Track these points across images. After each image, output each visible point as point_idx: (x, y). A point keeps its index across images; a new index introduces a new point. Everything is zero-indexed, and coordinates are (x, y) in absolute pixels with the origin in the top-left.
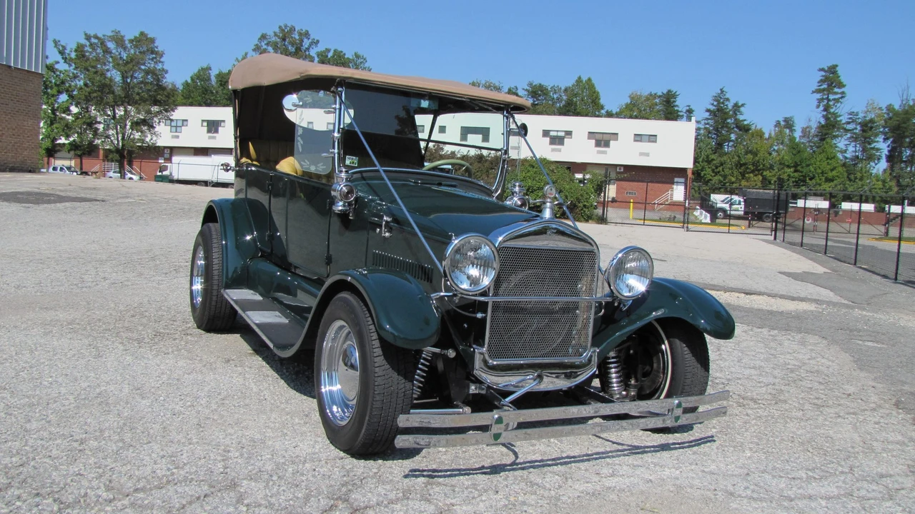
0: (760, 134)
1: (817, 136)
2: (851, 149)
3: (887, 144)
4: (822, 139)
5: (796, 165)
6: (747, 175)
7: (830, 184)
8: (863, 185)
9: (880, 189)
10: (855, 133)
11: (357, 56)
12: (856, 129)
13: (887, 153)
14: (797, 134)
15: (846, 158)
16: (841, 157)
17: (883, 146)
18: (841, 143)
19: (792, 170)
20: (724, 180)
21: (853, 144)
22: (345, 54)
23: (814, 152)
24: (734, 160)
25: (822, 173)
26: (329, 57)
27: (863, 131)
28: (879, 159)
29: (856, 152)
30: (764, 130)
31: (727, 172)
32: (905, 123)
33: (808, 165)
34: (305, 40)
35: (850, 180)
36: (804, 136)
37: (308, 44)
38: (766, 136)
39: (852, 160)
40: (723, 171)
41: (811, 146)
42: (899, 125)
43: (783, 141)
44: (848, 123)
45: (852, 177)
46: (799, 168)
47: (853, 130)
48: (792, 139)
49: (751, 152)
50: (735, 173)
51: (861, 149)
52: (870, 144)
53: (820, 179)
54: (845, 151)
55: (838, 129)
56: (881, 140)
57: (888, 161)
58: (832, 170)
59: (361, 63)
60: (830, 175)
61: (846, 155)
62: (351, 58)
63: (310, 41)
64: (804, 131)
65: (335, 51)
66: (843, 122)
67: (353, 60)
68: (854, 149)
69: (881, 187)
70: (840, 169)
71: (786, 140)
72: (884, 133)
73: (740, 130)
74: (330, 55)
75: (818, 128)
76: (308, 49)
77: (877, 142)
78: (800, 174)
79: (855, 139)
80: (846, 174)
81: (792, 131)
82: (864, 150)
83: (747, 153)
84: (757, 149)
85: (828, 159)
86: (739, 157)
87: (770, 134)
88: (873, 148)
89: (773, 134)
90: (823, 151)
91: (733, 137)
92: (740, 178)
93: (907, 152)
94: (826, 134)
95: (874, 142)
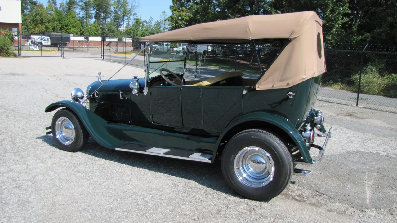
0: (41, 6)
1: (67, 7)
2: (81, 13)
3: (94, 11)
4: (69, 9)
5: (59, 20)
7: (75, 29)
8: (88, 29)
9: (94, 30)
10: (82, 7)
12: (83, 5)
13: (95, 15)
14: (58, 6)
15: (79, 17)
16: (78, 17)
17: (93, 12)
18: (78, 11)
19: (58, 22)
20: (27, 27)
21: (82, 11)
23: (66, 14)
24: (31, 18)
25: (71, 23)
27: (86, 5)
28: (92, 18)
29: (83, 14)
30: (43, 4)
31: (28, 23)
32: (102, 3)
33: (64, 20)
35: (82, 27)
36: (61, 7)
38: (45, 7)
39: (82, 18)
40: (26, 23)
41: (64, 12)
42: (99, 3)
43: (52, 9)
44: (80, 2)
45: (83, 25)
46: (61, 22)
47: (82, 5)
48: (56, 9)
50: (32, 24)
51: (85, 13)
52: (89, 11)
53: (70, 27)
54: (79, 14)
55: (75, 4)
56: (92, 9)
57: (95, 18)
58: (75, 22)
60: (74, 24)
64: (61, 5)
66: (77, 1)
69: (95, 29)
70: (78, 22)
71: (54, 9)
72: (93, 7)
73: (32, 4)
75: (67, 4)
78: (62, 24)
79: (82, 9)
80: (81, 24)
81: (55, 4)
82: (87, 14)
83: (37, 15)
84: (41, 13)
85: (73, 17)
86: (33, 16)
88: (90, 13)
89: (48, 6)
90: (70, 14)
91: (29, 7)
92: (35, 26)
93: (103, 15)
94: (70, 7)
95: (90, 10)
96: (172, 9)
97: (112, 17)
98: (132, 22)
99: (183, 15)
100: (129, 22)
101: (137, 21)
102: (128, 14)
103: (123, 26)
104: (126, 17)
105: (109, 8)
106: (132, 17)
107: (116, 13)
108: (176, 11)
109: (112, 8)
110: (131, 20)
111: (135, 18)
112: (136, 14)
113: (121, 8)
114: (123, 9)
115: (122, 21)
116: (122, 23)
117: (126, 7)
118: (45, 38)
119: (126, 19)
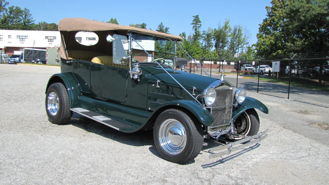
1: (193, 39)
2: (204, 43)
3: (215, 42)
4: (195, 40)
5: (187, 49)
7: (198, 55)
8: (208, 55)
9: (213, 56)
10: (205, 38)
11: (26, 9)
12: (205, 36)
13: (215, 45)
14: (187, 38)
15: (203, 46)
16: (201, 46)
17: (213, 42)
18: (201, 41)
19: (186, 50)
22: (20, 8)
23: (192, 44)
25: (195, 51)
26: (14, 9)
27: (208, 37)
28: (212, 46)
29: (205, 44)
32: (220, 35)
33: (191, 49)
34: (3, 2)
35: (204, 54)
36: (189, 39)
37: (4, 4)
39: (204, 47)
40: (163, 51)
41: (191, 42)
42: (218, 35)
44: (203, 34)
45: (205, 52)
46: (188, 50)
47: (204, 37)
48: (185, 40)
50: (167, 52)
51: (207, 43)
52: (210, 41)
53: (195, 53)
54: (202, 44)
55: (200, 36)
56: (213, 40)
57: (215, 47)
58: (198, 50)
59: (28, 12)
60: (198, 52)
62: (23, 10)
63: (5, 2)
64: (189, 37)
65: (16, 7)
66: (201, 34)
67: (24, 11)
68: (205, 43)
69: (214, 55)
70: (201, 50)
71: (183, 40)
72: (214, 38)
74: (14, 8)
75: (193, 36)
76: (4, 6)
78: (188, 52)
79: (205, 40)
80: (203, 52)
81: (185, 37)
82: (208, 43)
83: (171, 45)
85: (197, 46)
86: (168, 46)
88: (211, 43)
90: (195, 44)
93: (221, 44)
94: (196, 38)
95: (211, 41)
96: (258, 37)
97: (228, 46)
98: (245, 49)
99: (265, 41)
100: (242, 49)
101: (249, 49)
102: (242, 43)
103: (237, 53)
104: (240, 46)
105: (226, 39)
106: (245, 46)
107: (232, 42)
108: (261, 38)
109: (229, 39)
110: (244, 48)
111: (247, 46)
112: (248, 43)
113: (236, 39)
114: (237, 39)
115: (237, 49)
116: (237, 51)
117: (241, 37)
118: (169, 61)
119: (240, 48)
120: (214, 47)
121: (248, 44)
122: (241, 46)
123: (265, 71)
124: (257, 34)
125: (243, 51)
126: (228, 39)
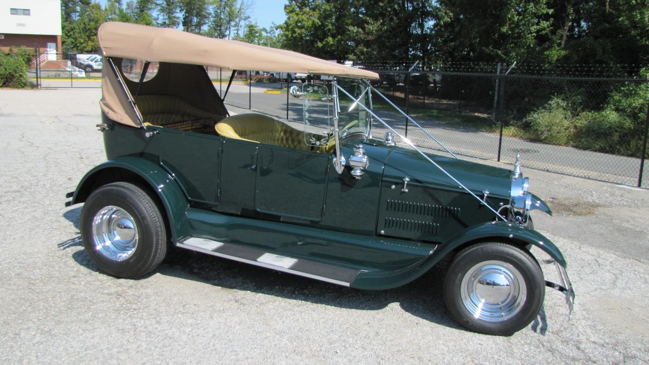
0: (98, 7)
1: (138, 8)
2: (161, 17)
3: (182, 14)
4: (142, 11)
6: (92, 37)
10: (163, 7)
12: (163, 3)
13: (183, 20)
14: (124, 7)
16: (155, 23)
18: (155, 13)
20: (76, 41)
21: (162, 14)
23: (136, 19)
24: (81, 26)
27: (168, 5)
28: (178, 24)
30: (101, 4)
31: (77, 35)
36: (128, 9)
38: (103, 8)
39: (162, 24)
40: (74, 34)
41: (134, 16)
42: (190, 1)
43: (115, 12)
47: (161, 4)
48: (121, 11)
49: (93, 20)
50: (83, 36)
51: (167, 17)
52: (173, 14)
54: (157, 19)
55: (151, 3)
56: (179, 11)
57: (184, 25)
61: (158, 22)
64: (128, 5)
68: (163, 18)
71: (117, 11)
72: (181, 7)
73: (83, 4)
75: (138, 3)
77: (177, 12)
79: (163, 10)
81: (120, 4)
82: (169, 18)
83: (90, 20)
84: (97, 18)
85: (147, 24)
86: (84, 24)
87: (106, 7)
88: (175, 17)
89: (108, 7)
90: (144, 19)
91: (78, 8)
92: (87, 39)
93: (195, 20)
94: (143, 7)
95: (175, 12)
96: (288, 11)
97: (210, 23)
98: (243, 30)
99: (302, 20)
100: (238, 30)
101: (251, 28)
102: (236, 18)
103: (228, 37)
104: (233, 23)
105: (205, 9)
106: (242, 23)
107: (217, 16)
108: (294, 13)
109: (211, 9)
110: (241, 27)
111: (247, 24)
112: (249, 17)
113: (225, 8)
114: (227, 9)
115: (226, 29)
116: (227, 33)
117: (233, 6)
118: (96, 58)
119: (233, 26)
120: (181, 25)
121: (249, 20)
122: (235, 23)
123: (296, 76)
124: (285, 5)
125: (239, 32)
126: (209, 10)
